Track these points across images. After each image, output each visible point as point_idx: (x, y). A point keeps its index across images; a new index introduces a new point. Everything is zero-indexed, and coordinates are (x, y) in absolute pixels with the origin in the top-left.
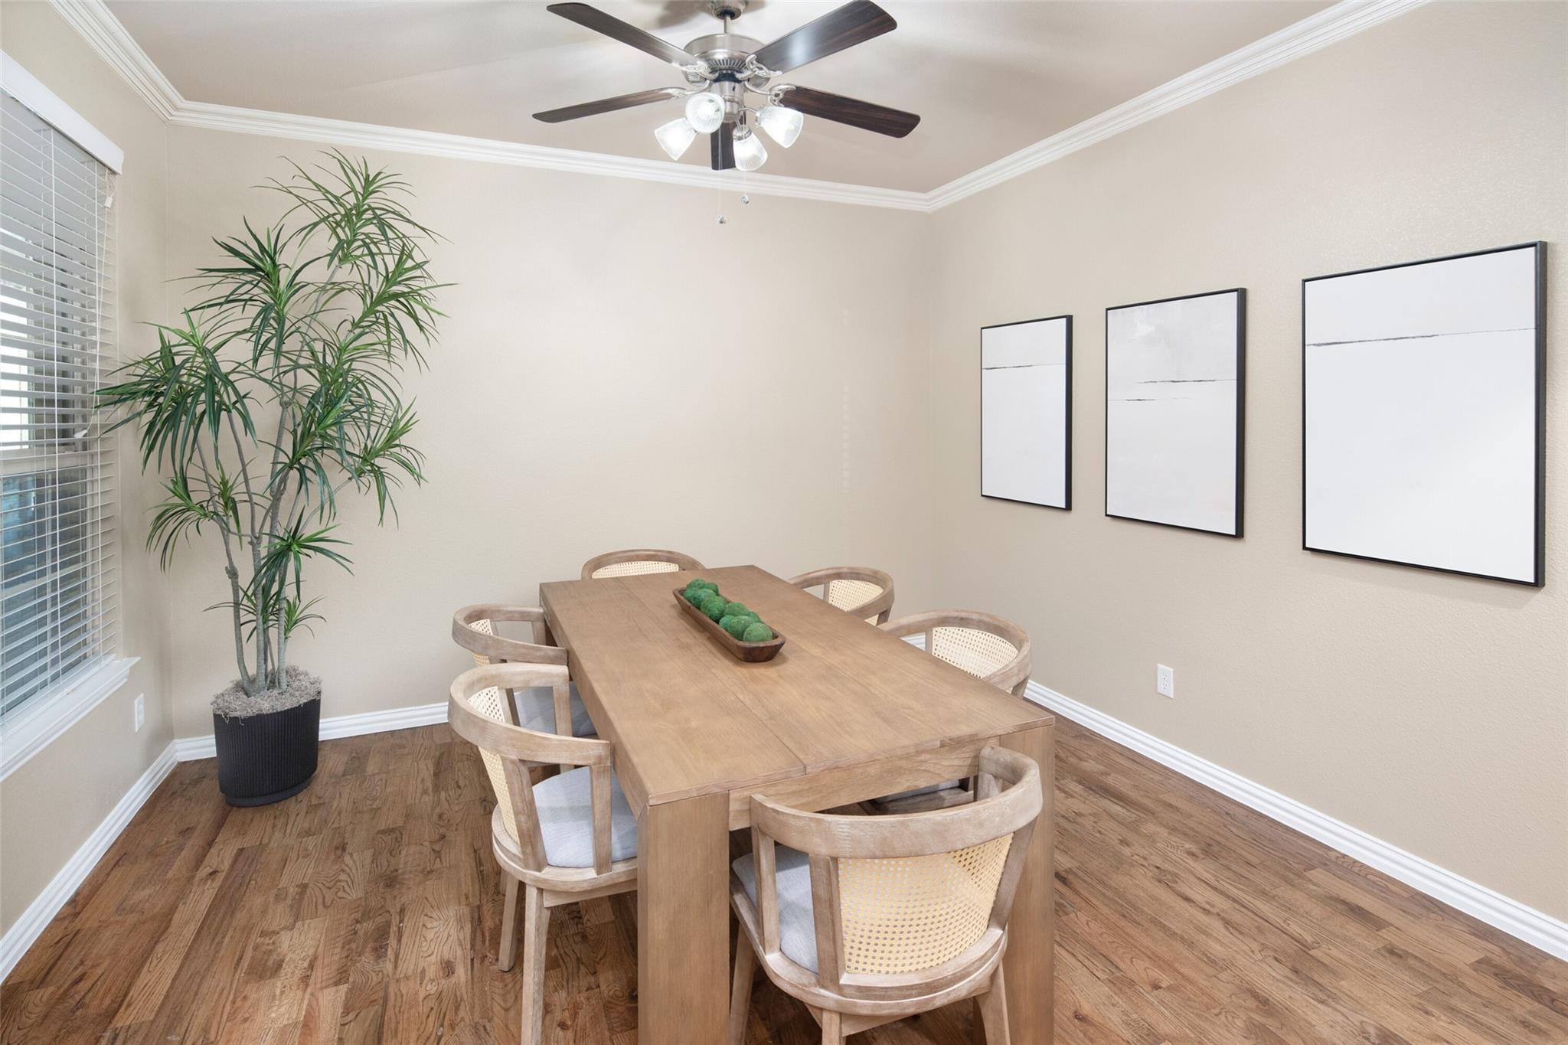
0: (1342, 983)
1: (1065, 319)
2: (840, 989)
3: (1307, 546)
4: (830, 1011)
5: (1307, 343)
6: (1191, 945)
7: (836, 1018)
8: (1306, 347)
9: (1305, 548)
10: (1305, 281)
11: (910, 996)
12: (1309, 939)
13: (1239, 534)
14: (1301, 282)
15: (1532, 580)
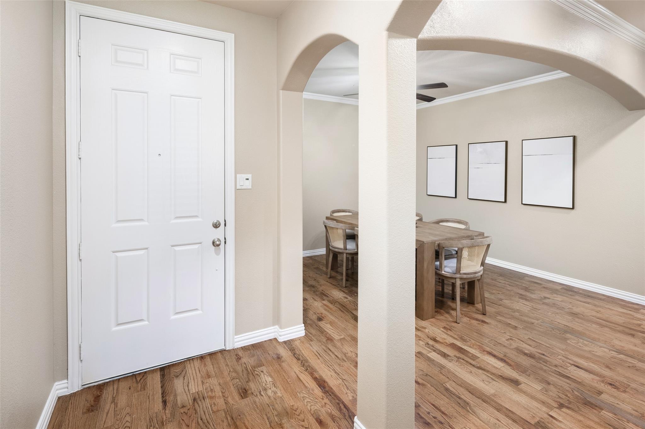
0: (535, 292)
1: (455, 146)
2: (460, 274)
3: (523, 203)
4: (458, 278)
5: (523, 155)
6: (503, 288)
7: (459, 279)
8: (523, 156)
9: (522, 204)
10: (522, 140)
11: (472, 274)
12: (527, 287)
13: (505, 201)
14: (521, 141)
15: (572, 207)
